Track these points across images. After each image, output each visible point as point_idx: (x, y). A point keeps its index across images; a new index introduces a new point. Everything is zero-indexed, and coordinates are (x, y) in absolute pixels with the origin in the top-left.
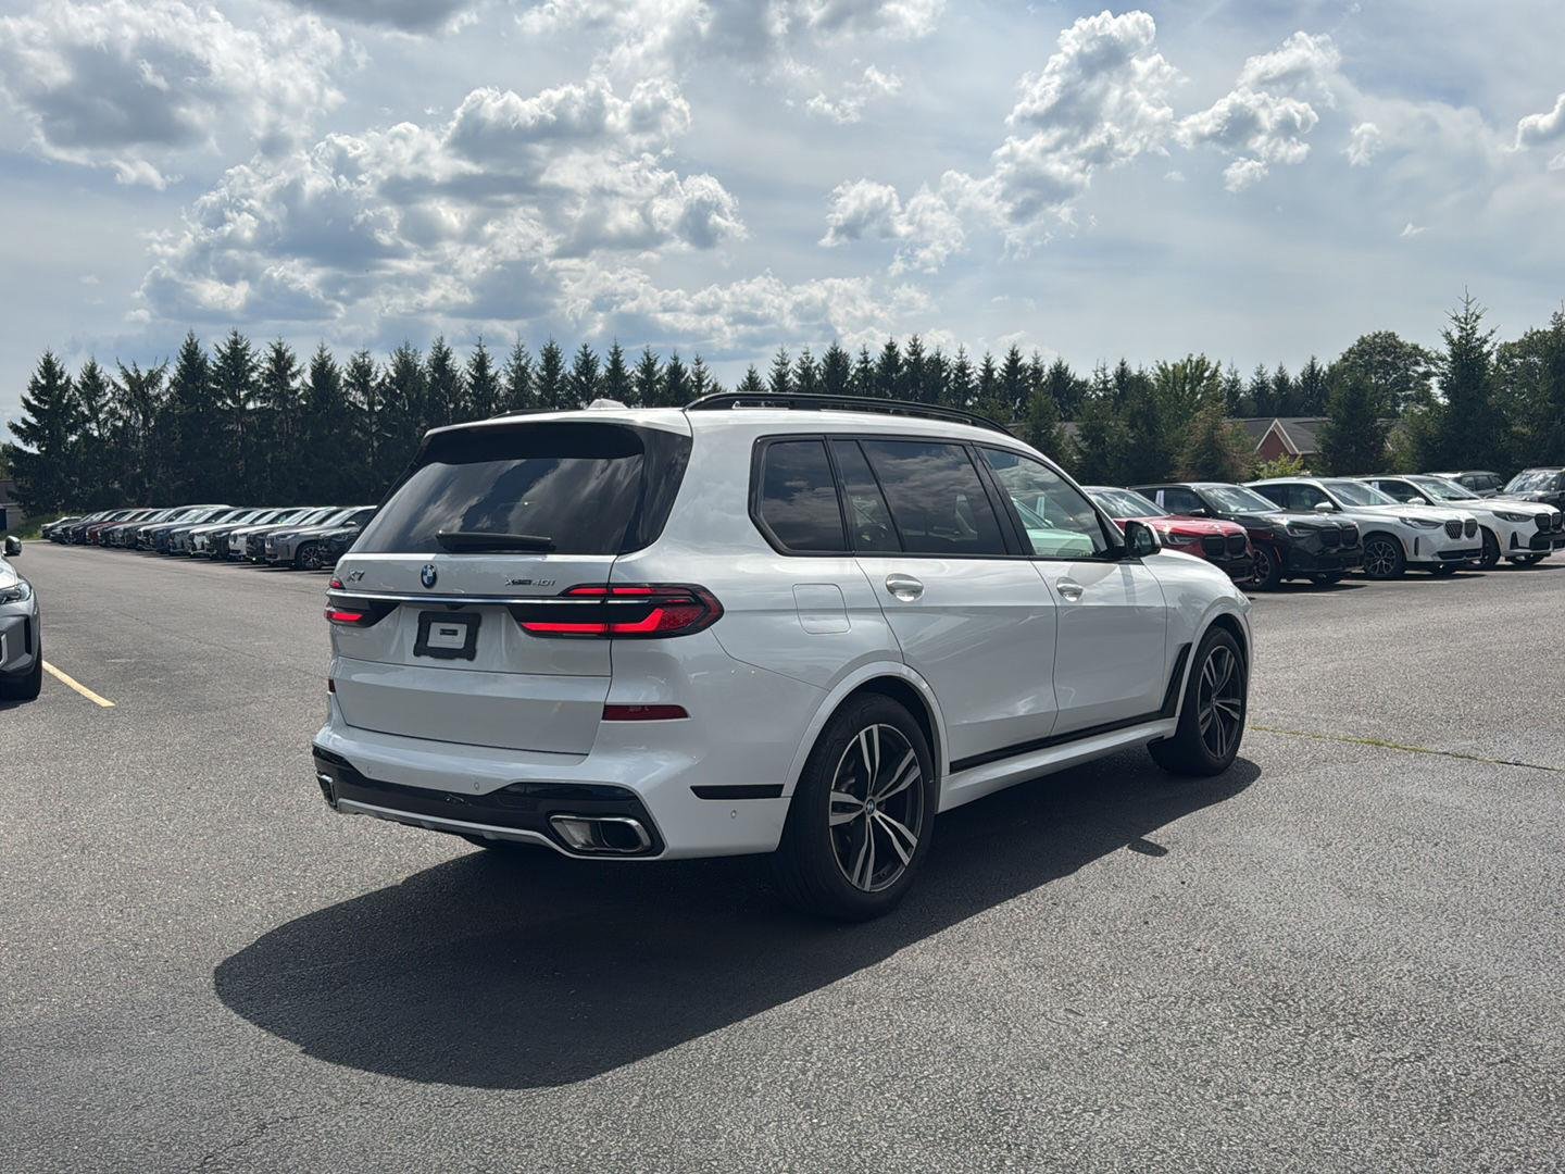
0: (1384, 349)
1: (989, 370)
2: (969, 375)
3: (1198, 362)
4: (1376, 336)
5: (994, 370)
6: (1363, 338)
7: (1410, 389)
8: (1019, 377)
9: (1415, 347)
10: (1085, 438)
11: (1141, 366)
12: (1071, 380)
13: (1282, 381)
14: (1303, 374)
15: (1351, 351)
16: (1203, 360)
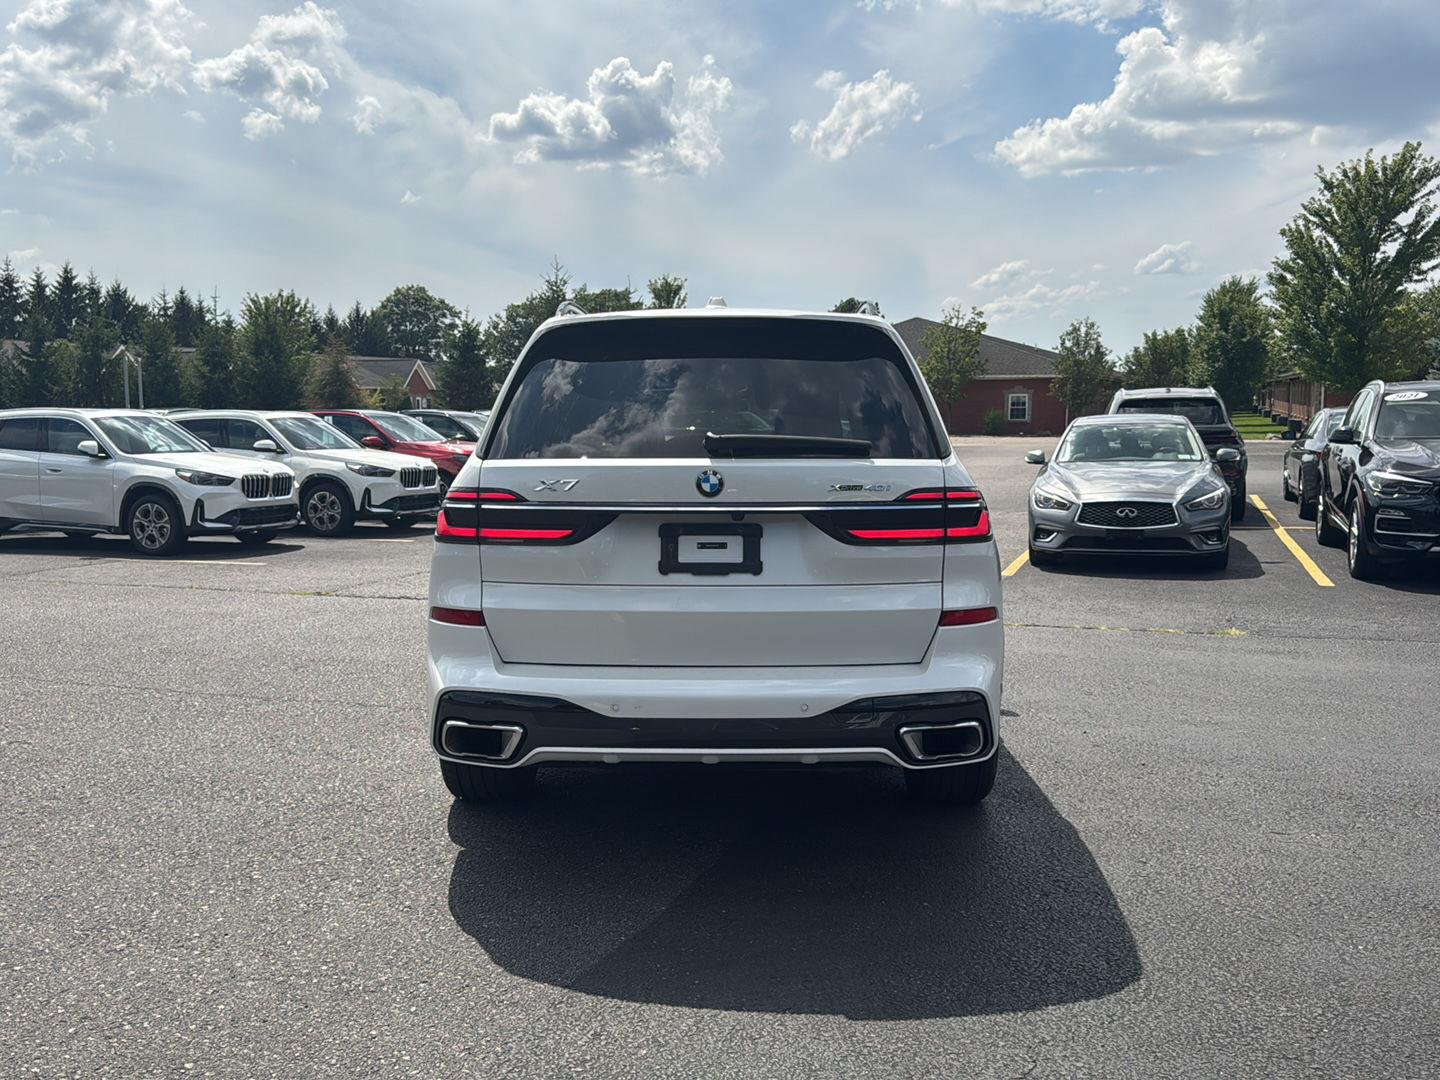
0: (417, 300)
1: (39, 287)
2: (17, 289)
3: (288, 298)
4: (409, 289)
5: (47, 286)
6: (398, 289)
7: (439, 337)
8: (74, 296)
9: (442, 302)
10: (206, 363)
11: (200, 296)
12: (130, 304)
13: (331, 321)
14: (349, 317)
15: (388, 300)
16: (292, 296)
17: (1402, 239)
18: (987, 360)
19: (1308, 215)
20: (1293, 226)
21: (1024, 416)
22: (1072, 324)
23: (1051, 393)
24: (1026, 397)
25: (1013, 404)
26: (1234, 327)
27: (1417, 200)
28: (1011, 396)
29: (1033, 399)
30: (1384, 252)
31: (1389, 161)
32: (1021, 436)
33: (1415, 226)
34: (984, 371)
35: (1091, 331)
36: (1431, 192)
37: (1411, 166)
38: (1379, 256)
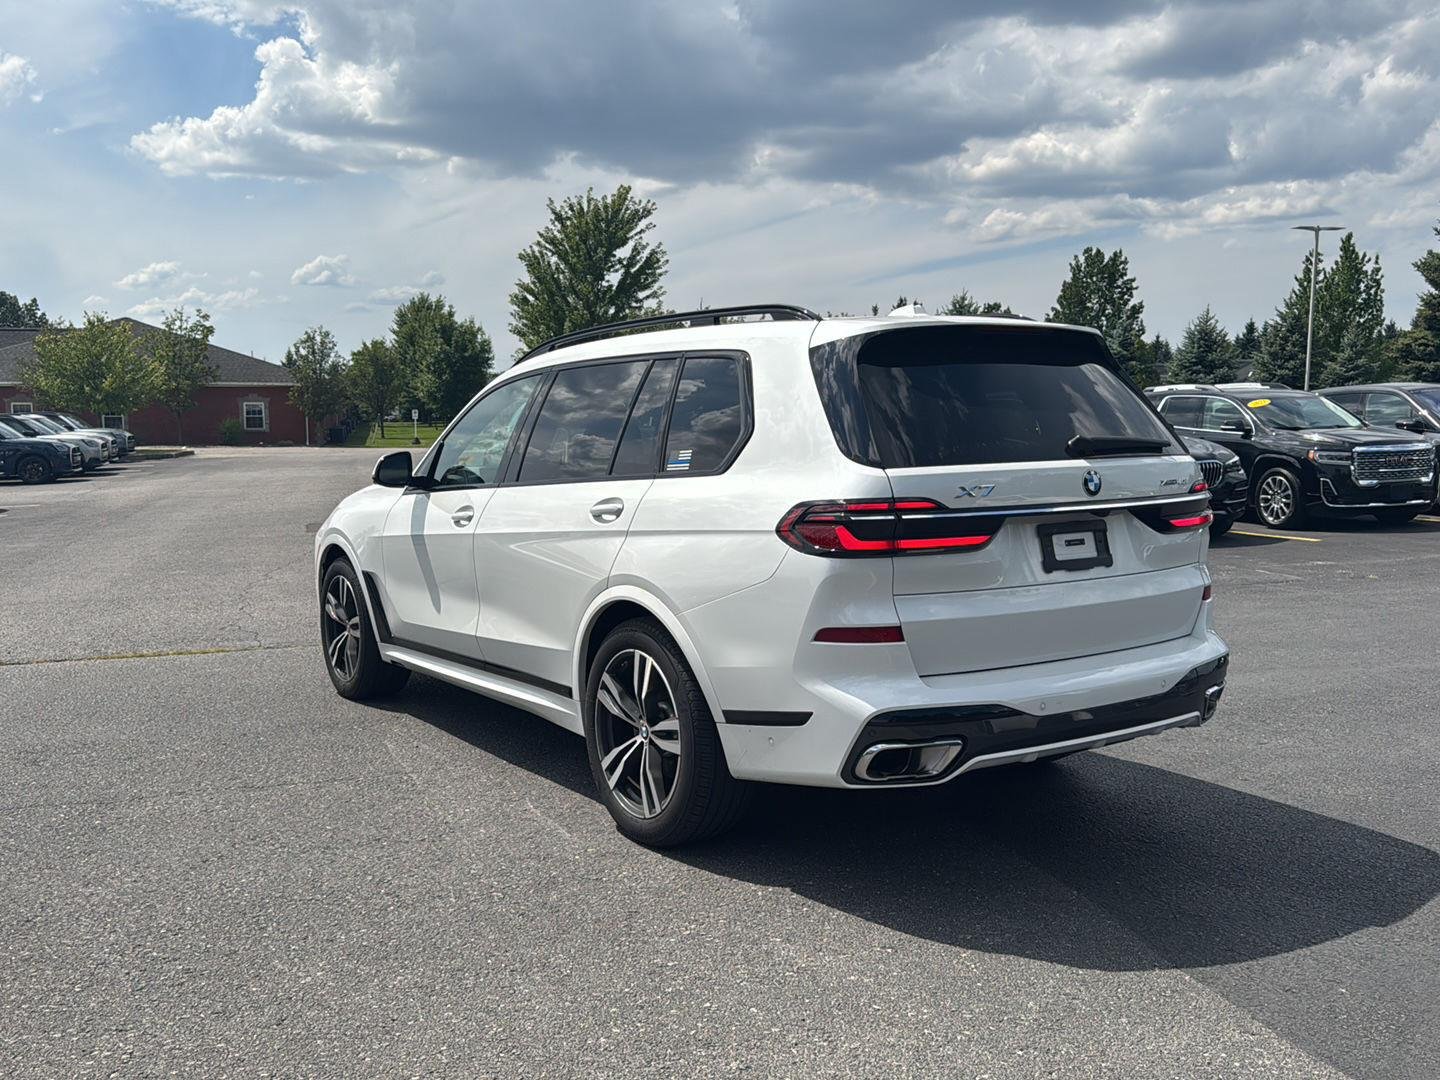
17: (623, 271)
18: (218, 367)
19: (543, 242)
20: (529, 252)
21: (262, 426)
22: (306, 333)
23: (291, 402)
24: (262, 405)
25: (248, 413)
26: (456, 342)
27: (632, 237)
28: (245, 403)
29: (270, 406)
30: (608, 281)
31: (609, 201)
32: (261, 446)
33: (632, 260)
34: (215, 378)
35: (327, 341)
36: (642, 231)
37: (625, 207)
38: (604, 284)
